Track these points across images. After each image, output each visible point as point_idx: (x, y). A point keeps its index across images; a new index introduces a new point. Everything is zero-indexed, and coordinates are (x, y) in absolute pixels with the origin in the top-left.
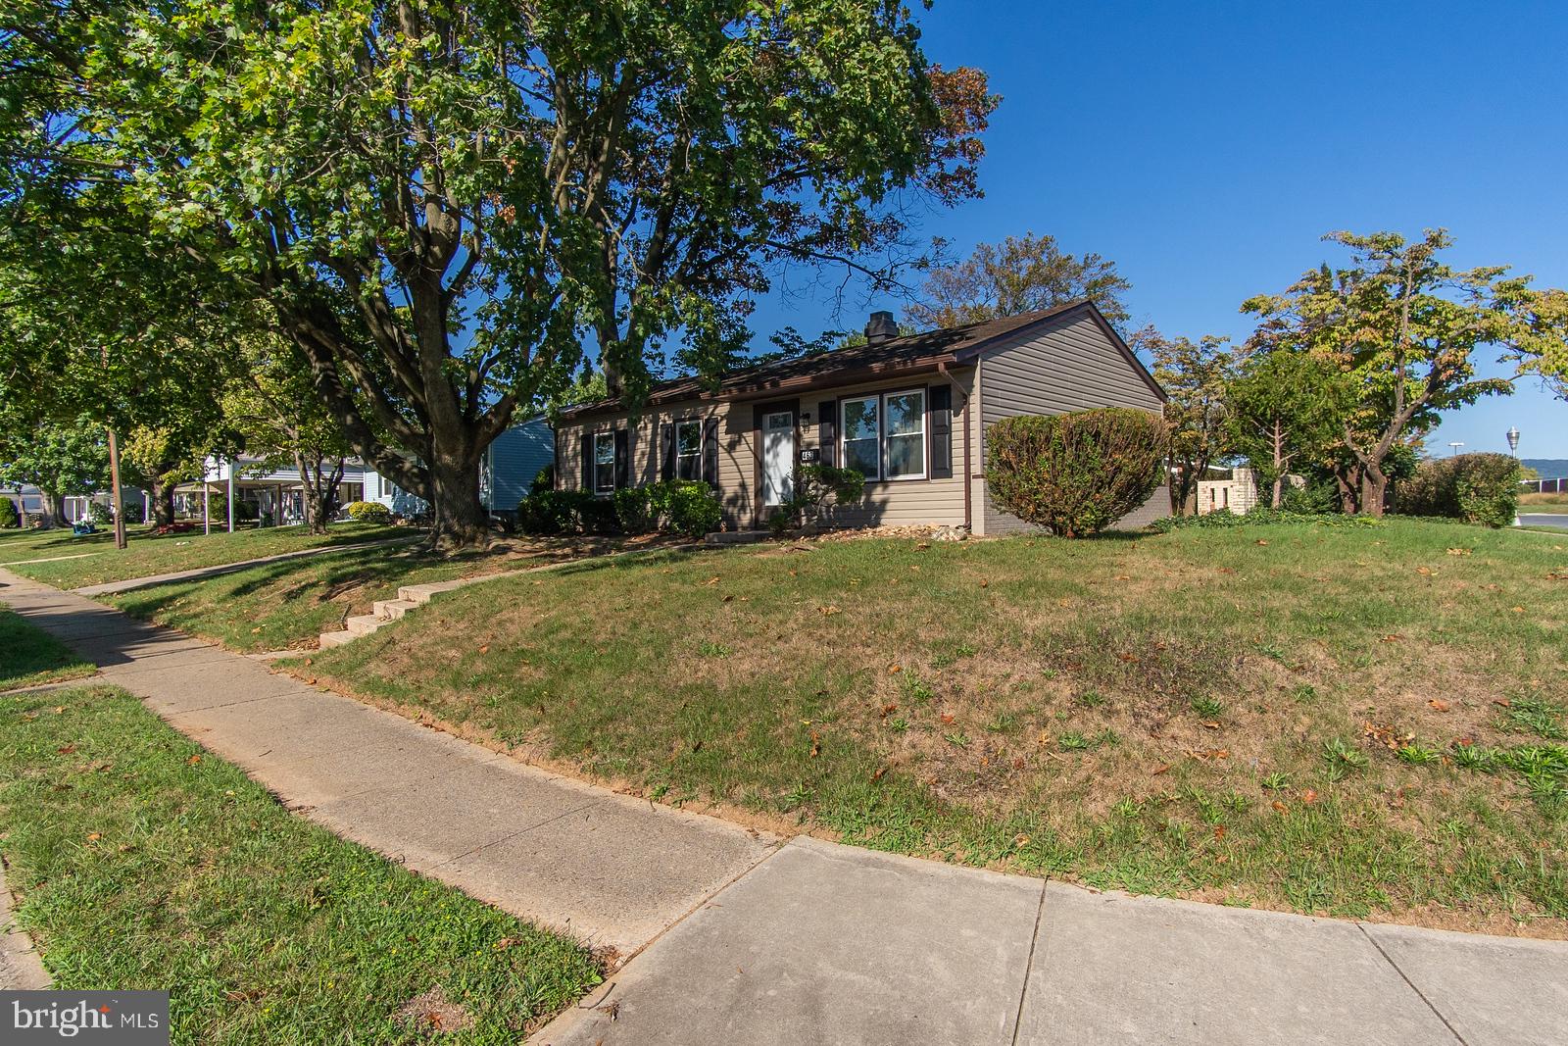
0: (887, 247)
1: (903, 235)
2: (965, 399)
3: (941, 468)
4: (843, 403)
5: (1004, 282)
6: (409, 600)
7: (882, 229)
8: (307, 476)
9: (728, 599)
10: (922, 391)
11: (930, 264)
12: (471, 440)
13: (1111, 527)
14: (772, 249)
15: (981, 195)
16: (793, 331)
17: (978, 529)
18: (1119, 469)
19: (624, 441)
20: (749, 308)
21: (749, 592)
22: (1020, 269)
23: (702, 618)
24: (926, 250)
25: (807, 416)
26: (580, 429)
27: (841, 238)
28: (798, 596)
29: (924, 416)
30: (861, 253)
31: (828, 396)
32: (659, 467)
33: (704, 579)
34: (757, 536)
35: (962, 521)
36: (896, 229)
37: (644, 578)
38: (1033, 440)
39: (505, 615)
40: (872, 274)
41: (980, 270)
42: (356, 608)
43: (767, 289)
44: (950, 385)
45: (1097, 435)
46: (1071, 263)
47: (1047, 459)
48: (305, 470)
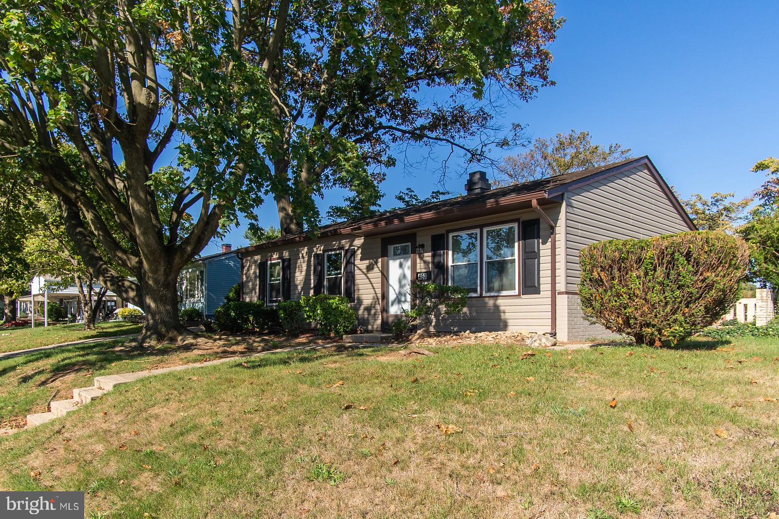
0: (479, 132)
1: (490, 123)
2: (552, 229)
3: (530, 286)
4: (451, 235)
5: (554, 164)
6: (100, 388)
7: (474, 119)
8: (83, 291)
9: (348, 408)
10: (515, 225)
11: (510, 143)
12: (169, 263)
13: (695, 338)
14: (398, 134)
15: (553, 83)
16: (412, 191)
17: (562, 335)
18: (710, 287)
19: (288, 267)
20: (382, 177)
21: (368, 399)
22: (565, 155)
23: (320, 429)
24: (507, 133)
25: (422, 246)
26: (257, 258)
27: (445, 125)
28: (416, 407)
29: (516, 244)
30: (460, 137)
31: (439, 230)
32: (312, 285)
33: (330, 382)
34: (382, 338)
35: (549, 329)
36: (486, 119)
37: (279, 379)
38: (623, 260)
39: (156, 410)
40: (468, 150)
41: (538, 157)
42: (63, 393)
43: (394, 164)
44: (539, 219)
45: (688, 256)
46: (599, 151)
47: (638, 277)
48: (81, 286)
